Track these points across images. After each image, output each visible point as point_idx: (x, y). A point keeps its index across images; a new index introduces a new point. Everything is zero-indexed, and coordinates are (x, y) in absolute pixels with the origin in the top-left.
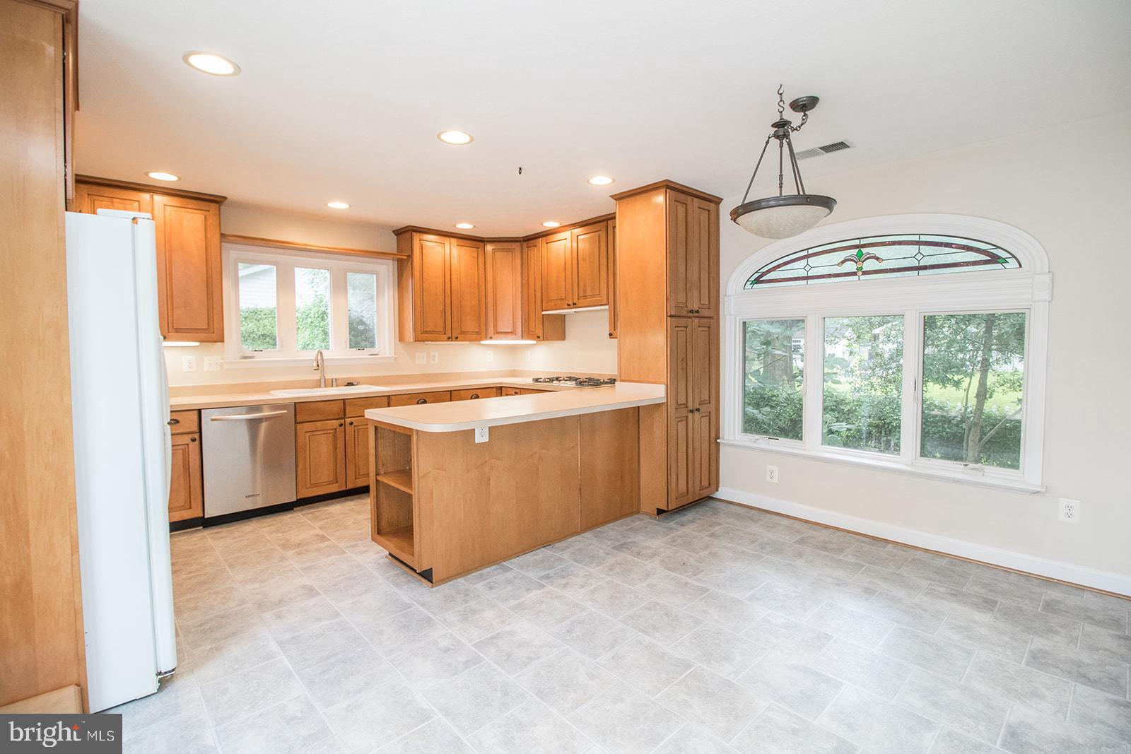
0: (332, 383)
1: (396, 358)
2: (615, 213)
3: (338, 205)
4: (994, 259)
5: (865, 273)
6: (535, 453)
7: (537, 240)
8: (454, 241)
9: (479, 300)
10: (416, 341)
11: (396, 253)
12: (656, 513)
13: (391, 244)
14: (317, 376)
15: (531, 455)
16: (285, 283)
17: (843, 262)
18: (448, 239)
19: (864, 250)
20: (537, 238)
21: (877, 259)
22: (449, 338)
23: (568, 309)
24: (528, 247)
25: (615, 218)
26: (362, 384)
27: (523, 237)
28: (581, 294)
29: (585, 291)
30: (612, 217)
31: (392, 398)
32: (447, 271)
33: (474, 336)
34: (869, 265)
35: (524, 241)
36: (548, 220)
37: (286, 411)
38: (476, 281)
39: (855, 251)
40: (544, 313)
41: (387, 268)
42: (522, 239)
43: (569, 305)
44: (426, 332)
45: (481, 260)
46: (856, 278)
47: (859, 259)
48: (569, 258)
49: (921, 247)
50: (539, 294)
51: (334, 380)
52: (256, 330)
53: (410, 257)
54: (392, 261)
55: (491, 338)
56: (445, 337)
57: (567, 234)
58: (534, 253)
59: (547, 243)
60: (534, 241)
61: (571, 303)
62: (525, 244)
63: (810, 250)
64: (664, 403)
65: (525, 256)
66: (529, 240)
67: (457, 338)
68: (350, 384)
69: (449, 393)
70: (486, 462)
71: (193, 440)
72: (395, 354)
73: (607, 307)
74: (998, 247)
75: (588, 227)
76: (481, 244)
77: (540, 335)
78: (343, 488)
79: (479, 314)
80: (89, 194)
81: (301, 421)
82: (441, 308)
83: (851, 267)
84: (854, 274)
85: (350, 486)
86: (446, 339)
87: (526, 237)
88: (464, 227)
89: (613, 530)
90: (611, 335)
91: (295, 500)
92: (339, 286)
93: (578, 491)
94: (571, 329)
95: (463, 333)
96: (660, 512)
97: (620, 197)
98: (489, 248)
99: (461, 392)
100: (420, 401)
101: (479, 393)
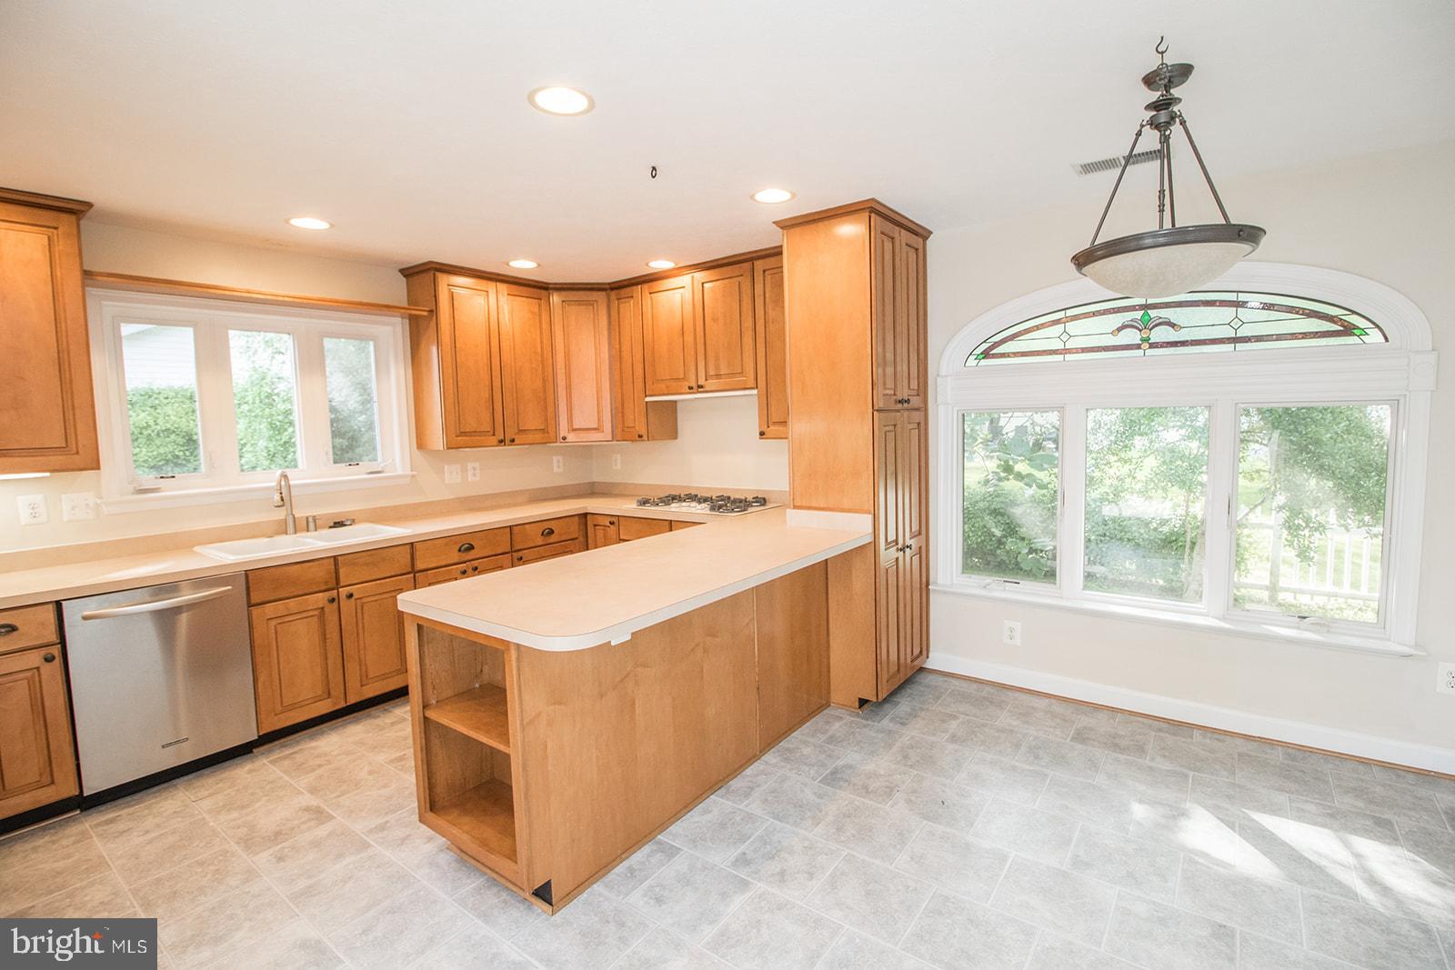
0: (311, 524)
1: (413, 476)
2: (781, 246)
3: (310, 224)
4: (1348, 330)
5: (1152, 346)
6: (697, 645)
7: (635, 288)
8: (503, 287)
9: (545, 381)
10: (448, 448)
11: (407, 306)
12: (857, 704)
13: (397, 291)
14: (281, 514)
15: (693, 650)
16: (212, 357)
17: (1119, 330)
18: (494, 284)
19: (1153, 313)
20: (637, 284)
21: (1173, 325)
22: (501, 441)
23: (690, 393)
24: (618, 299)
25: (780, 253)
26: (360, 522)
27: (609, 284)
28: (712, 372)
29: (717, 367)
30: (777, 252)
31: (418, 546)
32: (494, 335)
33: (538, 436)
34: (1160, 334)
35: (612, 289)
36: (657, 258)
37: (230, 587)
38: (539, 350)
39: (1138, 315)
40: (648, 399)
41: (393, 331)
42: (608, 286)
43: (691, 388)
44: (465, 434)
45: (545, 317)
46: (1140, 352)
47: (1148, 325)
48: (688, 315)
49: (1239, 309)
50: (639, 371)
51: (311, 519)
52: (151, 423)
53: (434, 312)
54: (400, 319)
55: (564, 438)
56: (494, 440)
57: (685, 280)
58: (628, 308)
59: (650, 293)
60: (628, 289)
61: (694, 385)
62: (613, 294)
63: (1067, 311)
64: (870, 543)
65: (614, 313)
66: (620, 288)
67: (513, 441)
68: (338, 524)
69: (508, 530)
70: (629, 674)
71: (50, 659)
72: (412, 471)
73: (755, 392)
74: (1354, 312)
75: (717, 270)
76: (544, 293)
77: (643, 432)
78: (342, 705)
79: (545, 400)
81: (258, 601)
82: (486, 395)
83: (1132, 336)
84: (1138, 347)
85: (352, 700)
86: (496, 443)
87: (613, 283)
88: (523, 265)
89: (806, 743)
90: (762, 434)
91: (256, 738)
92: (311, 361)
93: (756, 690)
94: (685, 424)
95: (520, 431)
96: (863, 702)
97: (788, 225)
98: (556, 298)
99: (527, 526)
100: (462, 549)
101: (553, 525)
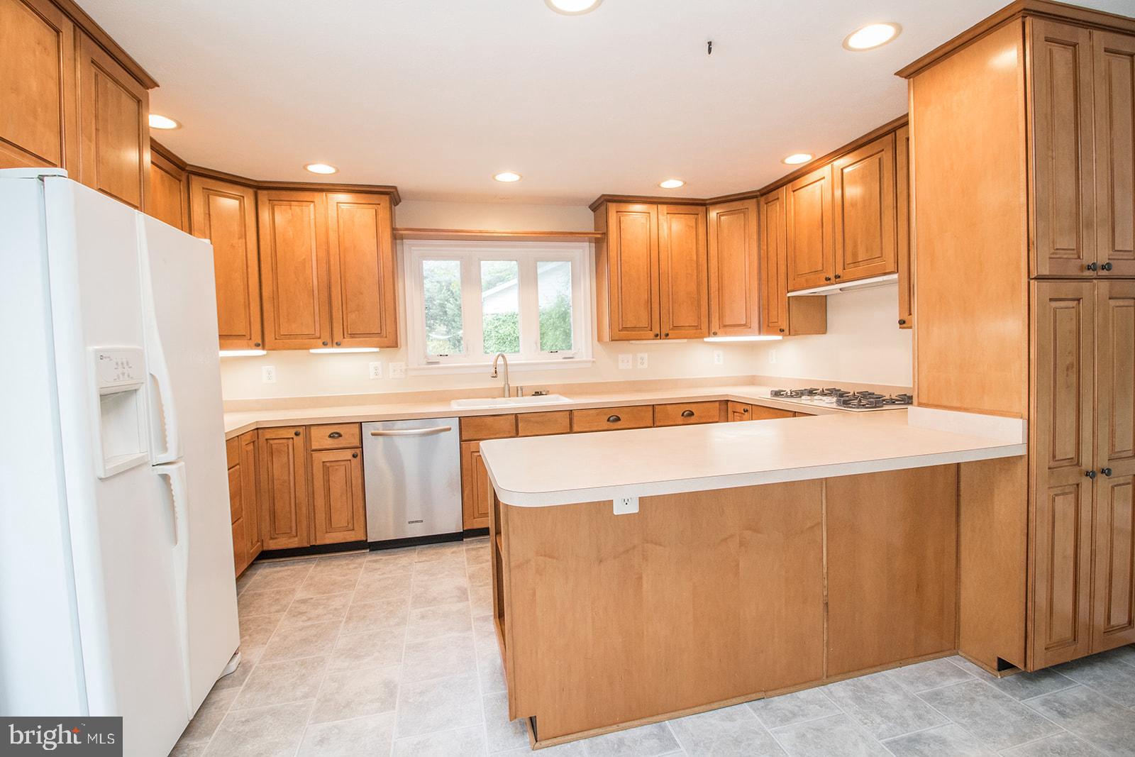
0: (519, 392)
1: (593, 362)
2: (907, 113)
3: (508, 177)
6: (732, 536)
7: (780, 189)
8: (663, 208)
9: (699, 284)
10: (612, 340)
11: (593, 231)
12: (995, 665)
13: (586, 222)
14: (499, 383)
15: (725, 540)
16: (470, 277)
18: (655, 206)
20: (778, 187)
22: (657, 335)
23: (828, 285)
24: (766, 204)
25: (907, 121)
26: (552, 393)
27: (759, 191)
28: (849, 260)
29: (855, 255)
30: (903, 122)
31: (575, 413)
32: (654, 248)
33: (692, 331)
35: (762, 195)
36: (791, 152)
38: (695, 258)
40: (790, 294)
41: (584, 252)
42: (758, 193)
43: (829, 279)
44: (625, 329)
45: (702, 230)
48: (828, 206)
50: (782, 269)
51: (519, 389)
53: (605, 234)
54: (588, 243)
55: (715, 334)
56: (652, 334)
57: (825, 171)
58: (775, 210)
59: (795, 191)
60: (776, 192)
61: (832, 276)
62: (762, 200)
64: (1021, 457)
65: (763, 217)
66: (768, 194)
67: (667, 335)
68: (537, 394)
69: (651, 408)
70: (634, 547)
71: (355, 456)
72: (593, 358)
73: (895, 276)
75: (859, 150)
76: (700, 208)
77: (785, 326)
79: (699, 301)
80: (270, 200)
81: (467, 438)
82: (645, 296)
86: (652, 336)
87: (763, 189)
88: (672, 185)
89: (896, 688)
90: (902, 322)
91: (462, 531)
92: (529, 279)
93: (822, 606)
94: (834, 317)
95: (675, 328)
96: (1003, 665)
98: (713, 211)
99: (668, 406)
100: (611, 419)
101: (693, 408)
